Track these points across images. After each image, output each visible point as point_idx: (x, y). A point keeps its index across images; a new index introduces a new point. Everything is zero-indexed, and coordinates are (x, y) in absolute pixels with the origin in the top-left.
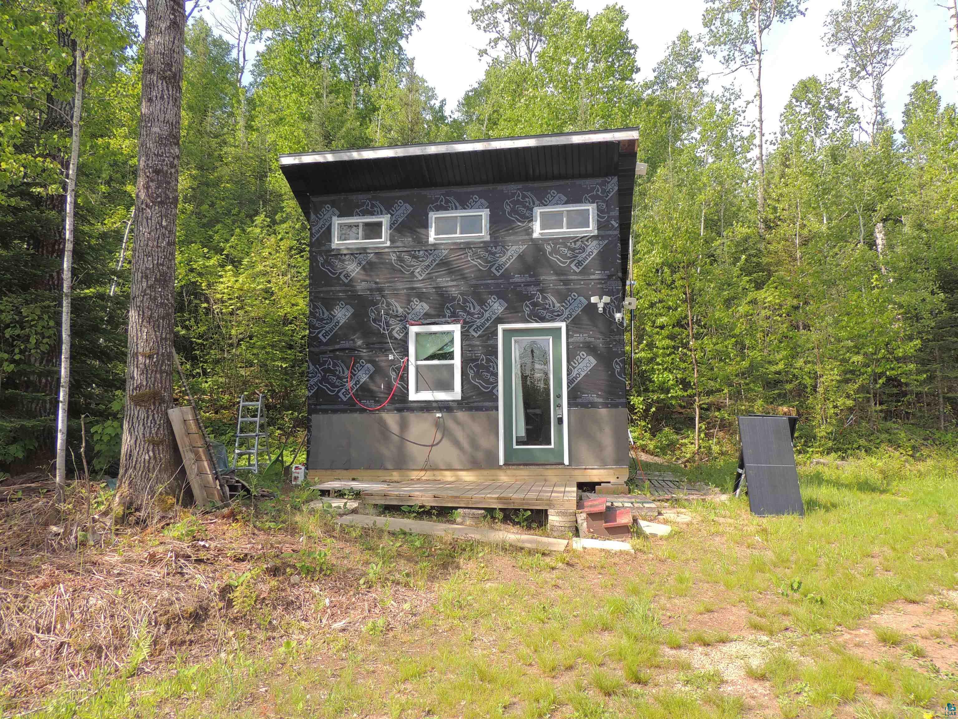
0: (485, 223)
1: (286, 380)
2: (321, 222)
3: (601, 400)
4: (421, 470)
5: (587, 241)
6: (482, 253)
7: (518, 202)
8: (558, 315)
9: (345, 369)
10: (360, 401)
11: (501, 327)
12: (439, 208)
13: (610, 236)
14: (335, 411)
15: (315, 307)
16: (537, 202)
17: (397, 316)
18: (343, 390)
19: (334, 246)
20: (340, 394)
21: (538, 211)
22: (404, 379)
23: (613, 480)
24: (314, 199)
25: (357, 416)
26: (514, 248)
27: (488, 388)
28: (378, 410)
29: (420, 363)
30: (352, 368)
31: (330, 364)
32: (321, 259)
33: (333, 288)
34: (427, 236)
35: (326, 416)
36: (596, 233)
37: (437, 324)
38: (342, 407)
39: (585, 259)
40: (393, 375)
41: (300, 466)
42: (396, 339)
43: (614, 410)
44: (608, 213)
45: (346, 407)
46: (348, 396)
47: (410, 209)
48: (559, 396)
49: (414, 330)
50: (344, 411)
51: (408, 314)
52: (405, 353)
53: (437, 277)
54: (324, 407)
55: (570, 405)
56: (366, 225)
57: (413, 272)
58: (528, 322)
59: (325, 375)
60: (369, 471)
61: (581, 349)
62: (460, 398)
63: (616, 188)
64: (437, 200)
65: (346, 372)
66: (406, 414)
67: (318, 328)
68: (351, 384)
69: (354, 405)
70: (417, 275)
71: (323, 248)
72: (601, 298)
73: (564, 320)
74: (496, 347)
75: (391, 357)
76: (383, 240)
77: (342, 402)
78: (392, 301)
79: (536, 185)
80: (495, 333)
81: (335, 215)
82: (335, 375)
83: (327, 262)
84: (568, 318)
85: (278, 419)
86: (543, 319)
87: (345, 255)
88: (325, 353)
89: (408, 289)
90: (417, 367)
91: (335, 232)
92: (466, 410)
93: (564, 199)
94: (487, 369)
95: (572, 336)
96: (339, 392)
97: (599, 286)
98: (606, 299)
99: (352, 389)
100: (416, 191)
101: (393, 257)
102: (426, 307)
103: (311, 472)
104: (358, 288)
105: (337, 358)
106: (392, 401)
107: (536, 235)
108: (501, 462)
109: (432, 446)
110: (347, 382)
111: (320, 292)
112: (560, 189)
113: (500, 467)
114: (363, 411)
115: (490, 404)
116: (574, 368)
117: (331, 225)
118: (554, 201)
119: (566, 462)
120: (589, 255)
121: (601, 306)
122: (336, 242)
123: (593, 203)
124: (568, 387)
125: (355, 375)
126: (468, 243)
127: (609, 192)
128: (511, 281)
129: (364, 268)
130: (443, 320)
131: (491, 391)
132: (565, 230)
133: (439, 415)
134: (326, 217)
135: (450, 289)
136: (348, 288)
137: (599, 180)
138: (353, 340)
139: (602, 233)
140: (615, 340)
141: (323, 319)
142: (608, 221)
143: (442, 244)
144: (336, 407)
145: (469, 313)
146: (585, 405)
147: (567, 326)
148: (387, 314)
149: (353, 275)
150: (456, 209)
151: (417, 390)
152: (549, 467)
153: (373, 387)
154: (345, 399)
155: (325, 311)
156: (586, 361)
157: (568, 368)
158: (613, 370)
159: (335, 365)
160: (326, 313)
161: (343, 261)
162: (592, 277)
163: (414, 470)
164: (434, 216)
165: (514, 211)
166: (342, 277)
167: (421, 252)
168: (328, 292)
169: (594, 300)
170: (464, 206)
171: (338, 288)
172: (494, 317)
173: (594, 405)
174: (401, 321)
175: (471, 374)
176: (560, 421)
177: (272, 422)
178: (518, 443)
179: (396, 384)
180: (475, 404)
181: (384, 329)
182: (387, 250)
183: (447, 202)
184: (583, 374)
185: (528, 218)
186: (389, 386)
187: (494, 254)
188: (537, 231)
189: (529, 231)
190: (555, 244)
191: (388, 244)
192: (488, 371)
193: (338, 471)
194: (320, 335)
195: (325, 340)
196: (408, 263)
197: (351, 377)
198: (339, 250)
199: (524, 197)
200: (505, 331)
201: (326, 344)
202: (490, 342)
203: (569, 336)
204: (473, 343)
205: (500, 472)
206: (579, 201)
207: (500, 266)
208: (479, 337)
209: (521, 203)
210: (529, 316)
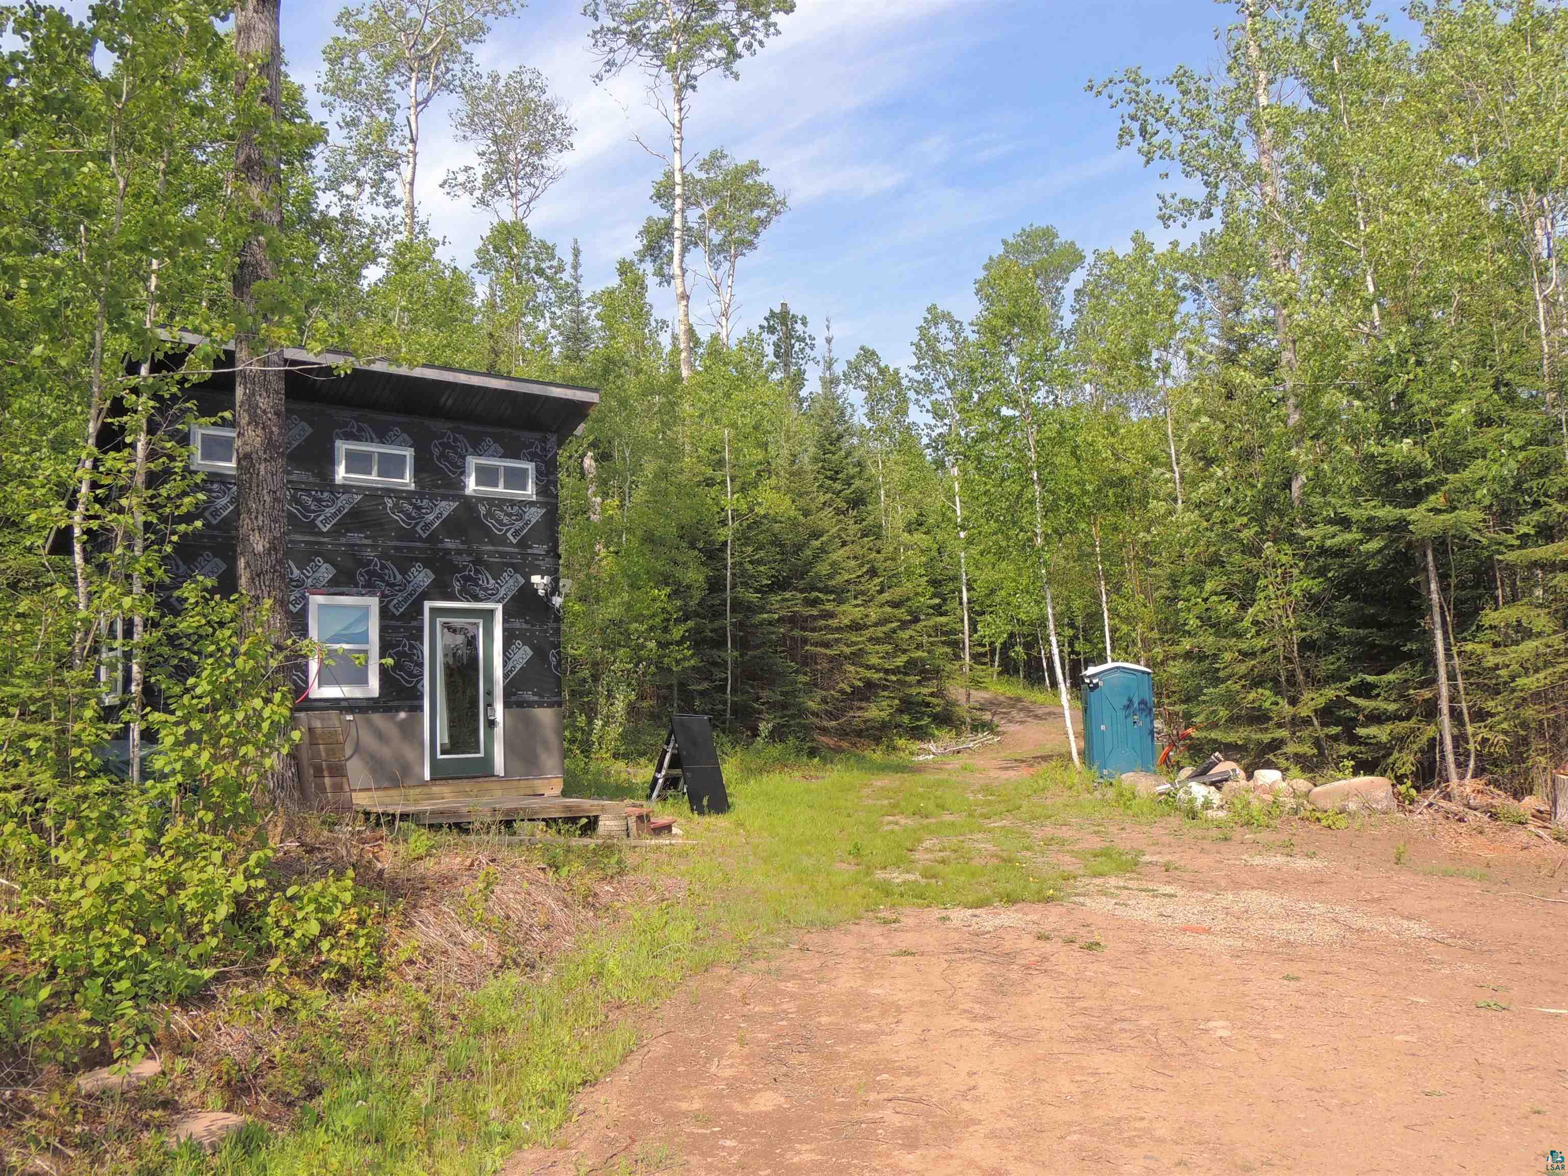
0: (409, 466)
3: (536, 698)
5: (525, 506)
6: (404, 504)
7: (448, 445)
8: (493, 595)
11: (427, 605)
12: (348, 437)
13: (550, 504)
16: (470, 450)
17: (292, 580)
19: (194, 467)
21: (472, 462)
22: (304, 670)
23: (547, 791)
26: (443, 504)
27: (411, 682)
34: (333, 472)
36: (535, 498)
37: (347, 595)
39: (522, 528)
42: (290, 611)
43: (550, 710)
44: (547, 476)
47: (309, 430)
48: (489, 693)
49: (314, 601)
51: (307, 578)
52: (304, 632)
53: (348, 529)
55: (507, 705)
57: (314, 520)
58: (459, 600)
61: (518, 637)
62: (376, 695)
64: (346, 425)
70: (320, 525)
72: (542, 578)
73: (499, 601)
74: (421, 629)
79: (469, 427)
80: (421, 612)
84: (503, 598)
86: (476, 599)
89: (307, 542)
91: (198, 447)
92: (383, 711)
93: (501, 451)
94: (411, 658)
95: (509, 622)
97: (537, 563)
98: (546, 580)
100: (317, 408)
102: (331, 570)
107: (469, 491)
108: (427, 776)
112: (497, 439)
113: (425, 784)
115: (415, 703)
116: (508, 659)
117: (188, 434)
118: (490, 452)
119: (499, 772)
120: (527, 524)
121: (539, 587)
122: (199, 461)
123: (532, 461)
124: (503, 682)
126: (387, 490)
127: (548, 450)
128: (440, 545)
130: (356, 589)
131: (415, 687)
132: (500, 489)
133: (350, 717)
135: (364, 549)
136: (217, 533)
137: (538, 435)
139: (542, 499)
140: (552, 629)
141: (177, 576)
142: (547, 486)
143: (354, 486)
145: (388, 584)
146: (520, 704)
147: (503, 608)
149: (225, 513)
150: (372, 441)
151: (320, 685)
155: (180, 563)
156: (522, 652)
157: (503, 659)
158: (549, 664)
160: (183, 567)
161: (209, 491)
162: (531, 551)
164: (343, 447)
165: (442, 456)
166: (207, 514)
167: (326, 494)
169: (534, 579)
170: (381, 438)
172: (419, 590)
173: (531, 705)
174: (298, 586)
176: (491, 724)
178: (442, 753)
180: (396, 704)
183: (360, 429)
184: (520, 667)
185: (460, 467)
187: (419, 508)
188: (471, 485)
189: (462, 486)
190: (491, 505)
192: (412, 661)
196: (306, 506)
199: (455, 440)
200: (431, 610)
202: (414, 623)
203: (505, 621)
204: (393, 623)
205: (426, 790)
206: (515, 456)
207: (426, 525)
208: (402, 614)
209: (452, 448)
210: (460, 592)
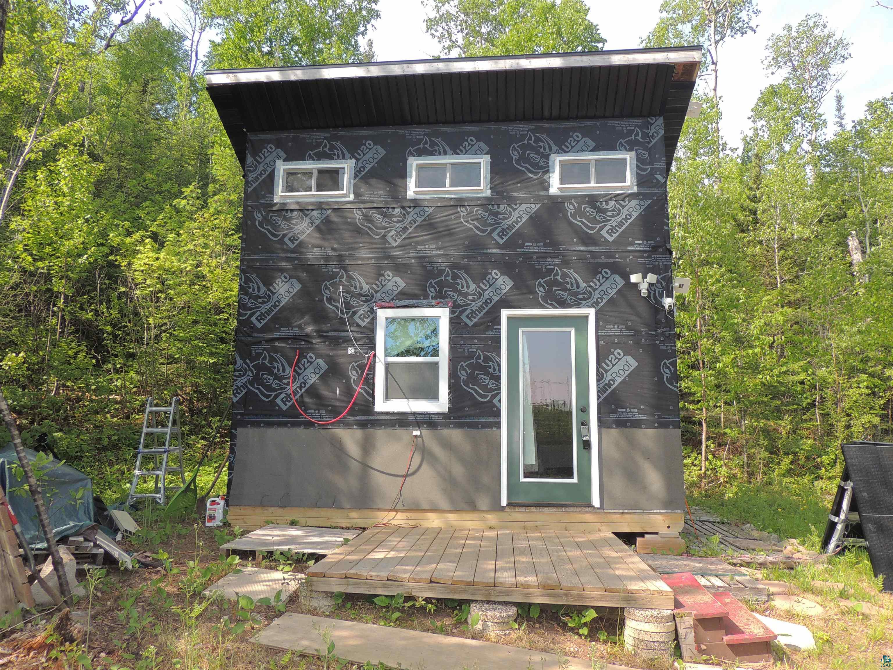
0: (484, 173)
1: (214, 379)
2: (261, 168)
3: (644, 417)
4: (390, 510)
5: (623, 200)
6: (479, 211)
7: (529, 147)
8: (584, 299)
9: (286, 365)
10: (305, 411)
11: (505, 313)
12: (421, 153)
13: (655, 194)
14: (270, 424)
15: (247, 280)
16: (555, 148)
17: (361, 295)
18: (283, 395)
19: (276, 200)
20: (278, 401)
21: (556, 159)
22: (370, 383)
23: (663, 530)
24: (252, 137)
25: (301, 432)
26: (524, 207)
27: (486, 397)
28: (332, 424)
29: (390, 360)
30: (297, 365)
31: (265, 358)
32: (258, 217)
33: (274, 256)
34: (405, 189)
35: (257, 430)
36: (635, 189)
37: (416, 307)
38: (280, 418)
39: (620, 224)
40: (353, 375)
41: (218, 500)
42: (358, 326)
43: (661, 431)
44: (651, 163)
45: (286, 419)
46: (289, 404)
47: (382, 152)
48: (584, 410)
49: (382, 314)
50: (282, 424)
51: (377, 292)
52: (371, 344)
53: (417, 243)
54: (253, 418)
55: (601, 423)
56: (321, 172)
57: (384, 236)
58: (542, 307)
59: (257, 374)
60: (316, 510)
61: (617, 346)
62: (446, 410)
63: (662, 132)
64: (419, 142)
65: (288, 370)
66: (371, 430)
67: (250, 309)
68: (295, 386)
69: (298, 416)
70: (390, 240)
71: (262, 201)
72: (644, 277)
73: (592, 306)
74: (498, 340)
75: (351, 351)
76: (344, 192)
77: (280, 412)
78: (356, 275)
79: (554, 125)
80: (497, 321)
81: (279, 158)
82: (271, 374)
83: (267, 220)
84: (597, 303)
85: (203, 427)
86: (563, 304)
87: (292, 211)
88: (259, 342)
89: (377, 258)
90: (388, 366)
91: (280, 181)
92: (455, 427)
93: (592, 144)
94: (485, 369)
95: (604, 328)
96: (276, 397)
97: (640, 260)
98: (652, 278)
99: (295, 393)
100: (390, 130)
101: (358, 216)
102: (402, 283)
103: (232, 510)
104: (309, 255)
105: (276, 350)
106: (352, 412)
107: (553, 190)
108: (504, 501)
109: (406, 476)
110: (288, 384)
111: (253, 260)
112: (586, 133)
113: (502, 509)
114: (309, 424)
115: (490, 419)
116: (607, 371)
117: (273, 171)
118: (579, 146)
119: (596, 502)
120: (626, 219)
121: (644, 287)
122: (280, 194)
123: (631, 150)
124: (599, 397)
125: (299, 374)
126: (460, 199)
127: (653, 137)
128: (519, 250)
129: (318, 229)
130: (425, 301)
131: (490, 401)
132: (593, 185)
133: (417, 433)
134: (268, 160)
135: (435, 260)
136: (293, 256)
137: (639, 121)
138: (300, 326)
139: (644, 190)
140: (663, 335)
141: (258, 297)
142: (652, 174)
143: (425, 199)
144: (272, 418)
145: (460, 293)
147: (597, 314)
148: (348, 292)
149: (302, 237)
150: (445, 153)
151: (387, 397)
152: (572, 509)
153: (325, 392)
154: (284, 408)
155: (261, 285)
156: (622, 362)
157: (598, 371)
158: (660, 376)
159: (272, 360)
160: (263, 289)
161: (288, 219)
162: (630, 248)
163: (379, 510)
164: (415, 163)
165: (523, 159)
166: (286, 240)
167: (397, 210)
168: (267, 260)
169: (634, 278)
170: (456, 150)
171: (282, 255)
172: (496, 298)
173: (637, 424)
174: (366, 301)
175: (463, 376)
176: (586, 445)
177: (195, 431)
178: (527, 475)
179: (359, 389)
180: (468, 419)
181: (342, 312)
182: (349, 206)
183: (433, 145)
184: (619, 380)
185: (542, 168)
186: (349, 391)
187: (496, 214)
188: (555, 185)
189: (545, 186)
190: (580, 203)
191: (352, 198)
192: (487, 374)
193: (271, 510)
194: (253, 319)
195: (259, 326)
196: (378, 224)
197: (294, 377)
198: (284, 204)
199: (538, 140)
200: (510, 319)
201: (263, 330)
202: (490, 334)
203: (598, 328)
204: (466, 334)
205: (502, 515)
206: (612, 148)
207: (504, 230)
208: (474, 325)
209: (533, 148)
210: (544, 299)
